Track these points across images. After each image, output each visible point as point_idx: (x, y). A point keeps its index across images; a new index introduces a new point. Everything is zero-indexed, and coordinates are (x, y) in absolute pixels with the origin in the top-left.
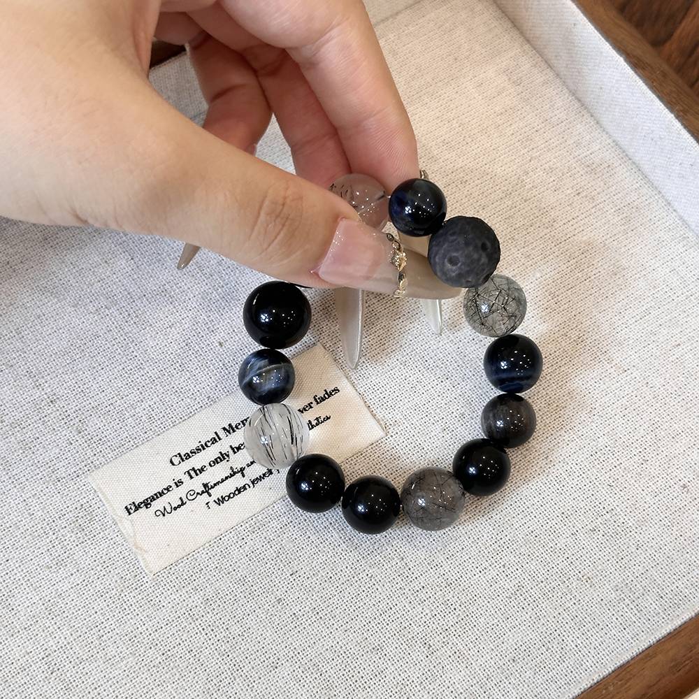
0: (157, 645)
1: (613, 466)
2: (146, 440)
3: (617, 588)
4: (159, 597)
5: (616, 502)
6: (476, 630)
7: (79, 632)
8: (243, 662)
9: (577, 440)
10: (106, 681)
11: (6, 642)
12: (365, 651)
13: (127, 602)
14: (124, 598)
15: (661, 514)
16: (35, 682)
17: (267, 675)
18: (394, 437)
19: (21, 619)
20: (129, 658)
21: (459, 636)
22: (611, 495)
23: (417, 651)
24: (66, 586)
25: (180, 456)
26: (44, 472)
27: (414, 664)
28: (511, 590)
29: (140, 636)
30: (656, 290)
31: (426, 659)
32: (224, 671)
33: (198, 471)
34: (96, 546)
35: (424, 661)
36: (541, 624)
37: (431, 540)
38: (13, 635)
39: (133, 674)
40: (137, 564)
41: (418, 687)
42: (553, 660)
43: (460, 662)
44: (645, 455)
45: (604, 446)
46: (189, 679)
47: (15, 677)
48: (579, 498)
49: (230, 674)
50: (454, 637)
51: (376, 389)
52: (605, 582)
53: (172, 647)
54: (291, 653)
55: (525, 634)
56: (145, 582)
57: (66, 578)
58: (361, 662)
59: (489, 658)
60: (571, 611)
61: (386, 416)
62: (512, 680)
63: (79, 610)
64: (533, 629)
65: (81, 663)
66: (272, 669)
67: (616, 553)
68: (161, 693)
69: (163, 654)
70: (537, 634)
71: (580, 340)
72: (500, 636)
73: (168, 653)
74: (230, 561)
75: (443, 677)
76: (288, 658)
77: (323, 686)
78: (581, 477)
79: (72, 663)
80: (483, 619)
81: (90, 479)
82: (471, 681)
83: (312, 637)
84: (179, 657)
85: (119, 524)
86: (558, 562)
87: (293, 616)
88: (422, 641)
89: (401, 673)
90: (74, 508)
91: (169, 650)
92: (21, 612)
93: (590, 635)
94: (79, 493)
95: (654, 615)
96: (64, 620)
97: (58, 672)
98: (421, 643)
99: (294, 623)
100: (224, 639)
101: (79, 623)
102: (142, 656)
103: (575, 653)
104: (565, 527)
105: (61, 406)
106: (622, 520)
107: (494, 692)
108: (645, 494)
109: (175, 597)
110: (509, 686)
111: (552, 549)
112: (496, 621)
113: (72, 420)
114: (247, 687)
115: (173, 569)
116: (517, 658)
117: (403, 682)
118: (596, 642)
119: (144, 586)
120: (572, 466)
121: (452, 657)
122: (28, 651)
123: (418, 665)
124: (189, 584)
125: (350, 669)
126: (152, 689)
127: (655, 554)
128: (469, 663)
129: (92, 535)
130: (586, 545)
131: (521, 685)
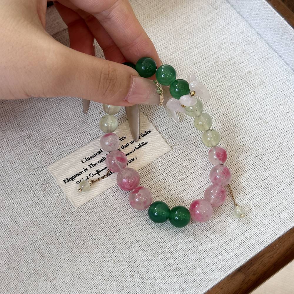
0: (80, 237)
1: (265, 161)
2: (70, 153)
3: (271, 210)
4: (80, 217)
5: (268, 175)
6: (214, 228)
7: (47, 232)
8: (118, 243)
9: (250, 150)
10: (59, 253)
11: (15, 237)
12: (169, 238)
13: (67, 220)
14: (65, 218)
15: (286, 180)
16: (28, 254)
17: (128, 249)
18: (175, 150)
19: (21, 228)
20: (69, 243)
21: (207, 230)
22: (265, 172)
23: (190, 237)
24: (40, 213)
25: (86, 159)
26: (27, 166)
27: (189, 242)
28: (227, 211)
29: (73, 233)
30: (277, 91)
31: (194, 240)
32: (110, 247)
33: (94, 165)
34: (52, 197)
35: (193, 241)
36: (241, 225)
37: (193, 192)
38: (17, 235)
39: (71, 250)
40: (70, 204)
41: (192, 252)
42: (246, 239)
43: (209, 241)
44: (278, 156)
45: (261, 153)
46: (95, 251)
47: (20, 252)
48: (252, 174)
49: (112, 248)
50: (205, 231)
51: (166, 131)
52: (266, 207)
53: (87, 238)
54: (138, 239)
55: (235, 229)
56: (74, 211)
57: (39, 210)
58: (167, 242)
59: (220, 239)
60: (252, 219)
61: (171, 142)
62: (231, 248)
63: (46, 223)
64: (238, 227)
65: (48, 245)
66: (130, 246)
67: (269, 196)
68: (84, 257)
69: (83, 241)
70: (239, 229)
71: (248, 111)
72: (224, 230)
73: (85, 240)
74: (109, 202)
75: (202, 247)
76: (136, 241)
77: (152, 253)
78: (253, 165)
79: (44, 245)
80: (217, 223)
81: (48, 169)
82: (213, 249)
83: (146, 232)
84: (90, 242)
85: (61, 188)
86: (246, 200)
87: (138, 224)
88: (192, 233)
89: (184, 246)
90: (41, 181)
91: (86, 239)
92: (21, 225)
93: (261, 229)
94: (43, 175)
95: (286, 220)
96: (39, 228)
97: (38, 249)
98: (192, 234)
99: (138, 227)
100: (109, 234)
101: (46, 229)
102: (74, 242)
103: (255, 236)
104: (248, 186)
105: (33, 139)
106: (270, 182)
107: (223, 253)
108: (279, 172)
109: (87, 217)
110: (229, 250)
111: (243, 195)
112: (222, 224)
113: (38, 144)
114: (120, 254)
115: (85, 206)
116: (232, 239)
117: (185, 250)
118: (264, 232)
119: (73, 213)
120: (249, 161)
121: (205, 239)
122: (25, 241)
123: (191, 243)
124: (93, 211)
125: (163, 245)
126: (80, 255)
127: (285, 195)
128: (212, 242)
129: (50, 192)
130: (257, 192)
131: (234, 250)
